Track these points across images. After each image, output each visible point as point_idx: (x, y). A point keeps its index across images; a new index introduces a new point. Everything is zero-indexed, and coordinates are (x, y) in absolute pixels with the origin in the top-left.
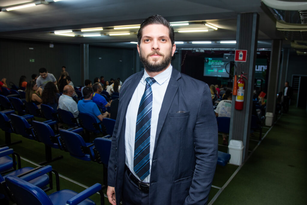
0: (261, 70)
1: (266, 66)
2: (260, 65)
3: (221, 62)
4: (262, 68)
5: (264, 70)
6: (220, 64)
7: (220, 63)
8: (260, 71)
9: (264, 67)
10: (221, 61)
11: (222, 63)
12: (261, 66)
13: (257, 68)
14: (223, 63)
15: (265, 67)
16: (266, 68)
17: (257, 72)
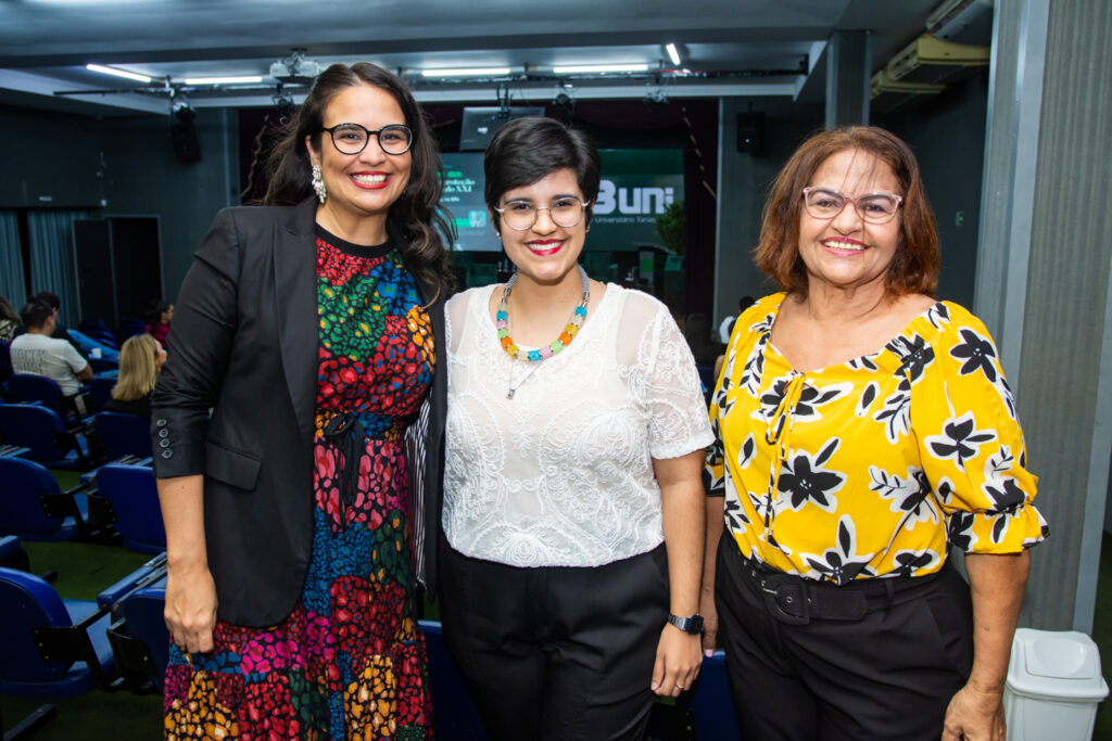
0: (647, 210)
1: (670, 191)
2: (643, 185)
3: (459, 179)
4: (653, 198)
5: (660, 210)
6: (454, 186)
7: (455, 182)
8: (642, 215)
9: (658, 192)
10: (459, 174)
11: (462, 182)
12: (648, 192)
13: (630, 203)
14: (469, 182)
15: (665, 195)
16: (670, 200)
17: (631, 220)
